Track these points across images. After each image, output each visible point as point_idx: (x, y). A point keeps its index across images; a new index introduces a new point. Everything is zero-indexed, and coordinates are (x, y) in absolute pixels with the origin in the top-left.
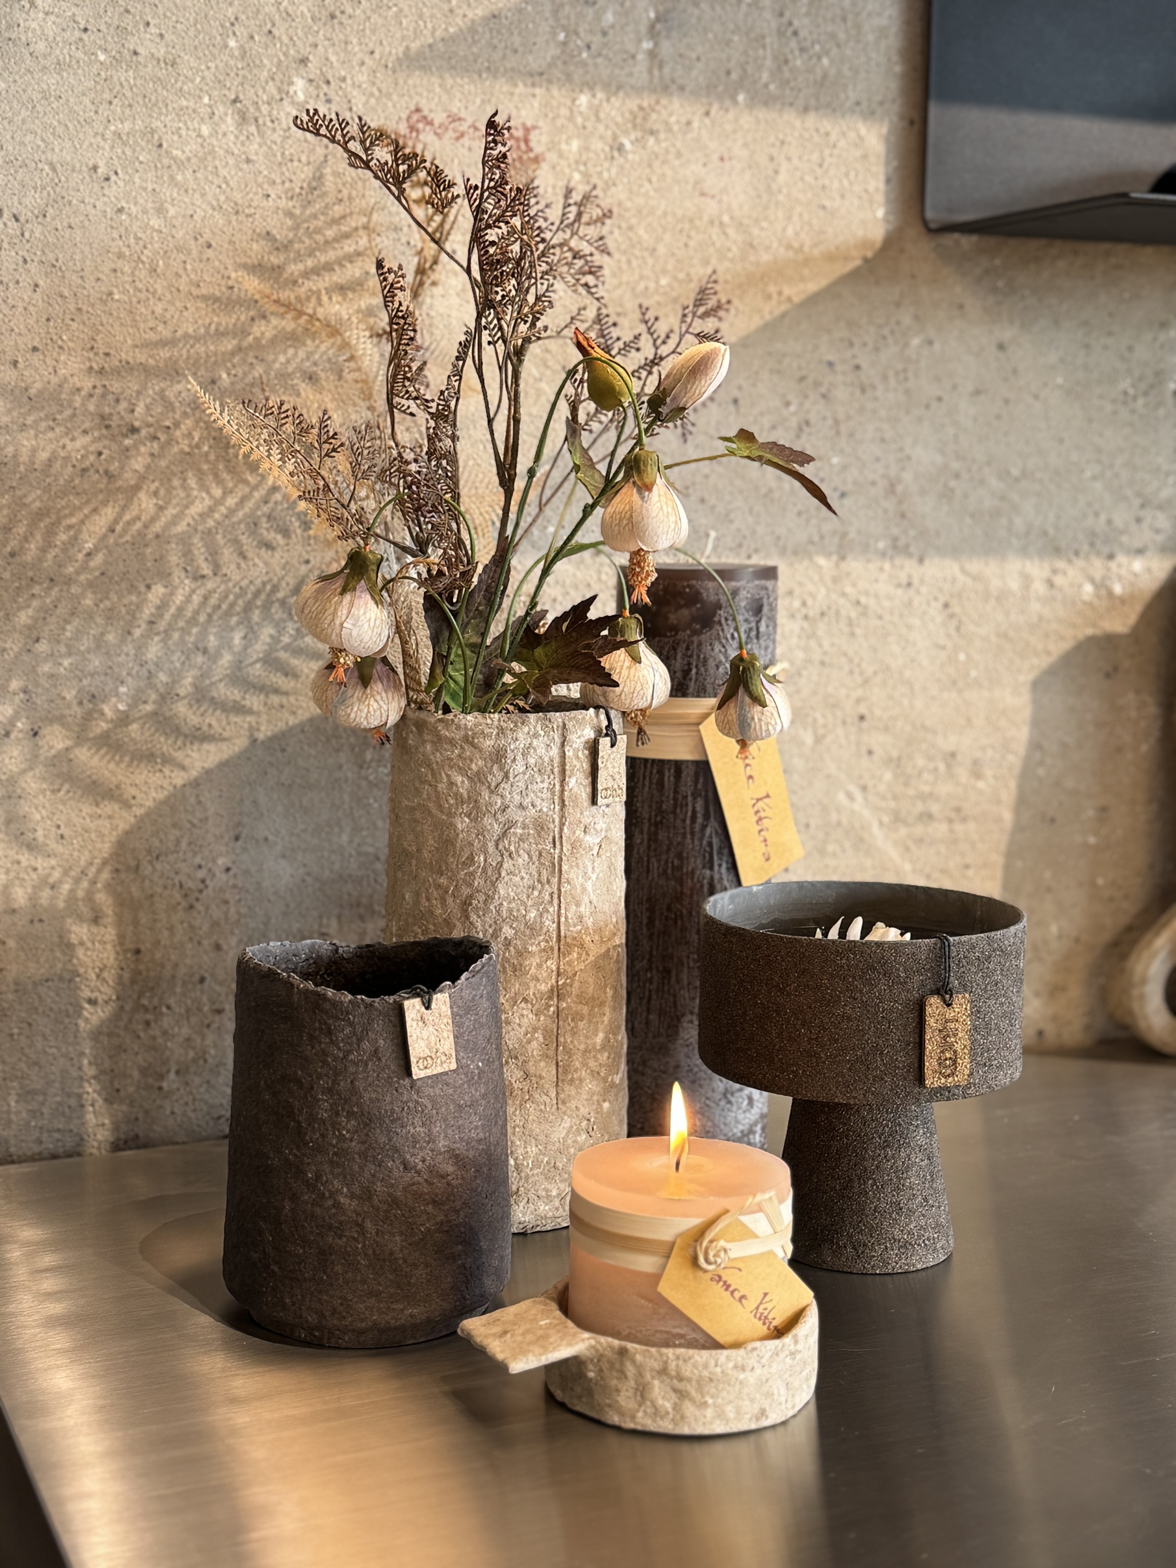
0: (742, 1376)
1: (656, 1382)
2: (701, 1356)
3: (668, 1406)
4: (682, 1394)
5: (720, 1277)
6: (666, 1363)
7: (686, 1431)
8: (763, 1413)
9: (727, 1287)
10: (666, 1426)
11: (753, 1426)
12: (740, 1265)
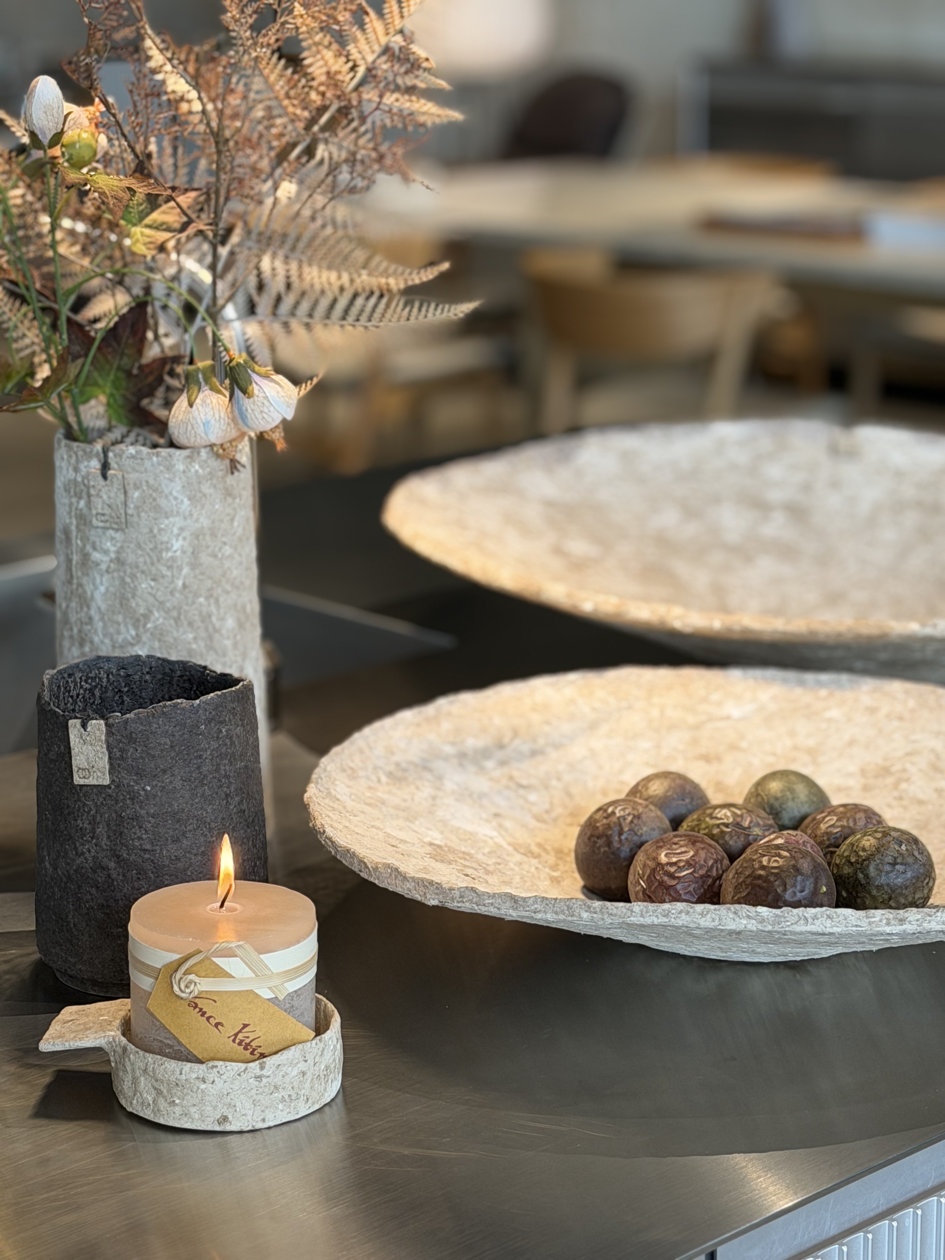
0: (203, 1086)
1: (142, 1079)
2: (172, 1065)
3: (150, 1099)
4: (159, 1092)
5: (196, 1006)
6: (147, 1064)
7: (162, 1121)
8: (225, 1119)
9: (203, 1014)
10: (150, 1116)
11: (217, 1128)
12: (215, 998)
